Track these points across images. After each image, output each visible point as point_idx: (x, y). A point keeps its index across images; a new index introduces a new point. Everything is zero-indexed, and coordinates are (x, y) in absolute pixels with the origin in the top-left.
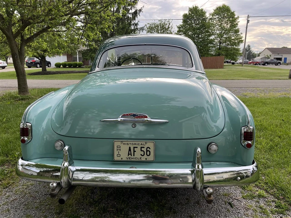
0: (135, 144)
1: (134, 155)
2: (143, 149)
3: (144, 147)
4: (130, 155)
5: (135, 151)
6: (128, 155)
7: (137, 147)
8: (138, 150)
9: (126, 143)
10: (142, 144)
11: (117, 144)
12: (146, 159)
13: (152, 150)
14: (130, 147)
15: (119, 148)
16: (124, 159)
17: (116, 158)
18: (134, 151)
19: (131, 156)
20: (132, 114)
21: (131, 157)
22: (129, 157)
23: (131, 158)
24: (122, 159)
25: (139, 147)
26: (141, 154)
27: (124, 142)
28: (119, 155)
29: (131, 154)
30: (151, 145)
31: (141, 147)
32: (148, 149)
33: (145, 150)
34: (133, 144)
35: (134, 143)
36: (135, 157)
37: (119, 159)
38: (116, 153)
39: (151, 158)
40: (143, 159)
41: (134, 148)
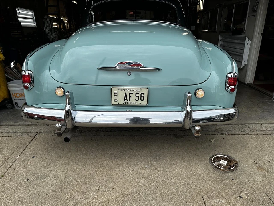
0: (131, 90)
1: (129, 101)
2: (137, 95)
3: (138, 93)
4: (126, 100)
5: (131, 97)
6: (124, 100)
7: (132, 93)
9: (123, 89)
10: (136, 90)
11: (114, 90)
12: (140, 103)
14: (126, 93)
15: (116, 94)
20: (127, 62)
21: (127, 102)
22: (125, 102)
25: (134, 93)
27: (120, 89)
28: (116, 100)
31: (136, 93)
32: (142, 95)
33: (139, 95)
34: (128, 90)
37: (116, 103)
38: (113, 98)
39: (145, 103)
40: (138, 103)
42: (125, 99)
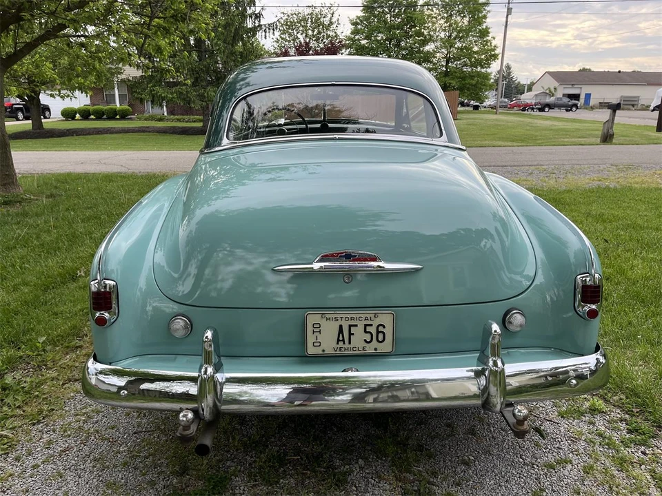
0: (352, 319)
1: (350, 343)
2: (369, 329)
3: (371, 325)
4: (341, 343)
5: (353, 334)
6: (338, 343)
7: (356, 326)
8: (358, 332)
9: (334, 316)
10: (366, 319)
11: (312, 319)
12: (376, 349)
13: (388, 331)
14: (341, 326)
15: (317, 328)
16: (329, 351)
17: (311, 350)
18: (351, 334)
19: (344, 343)
20: (343, 253)
21: (344, 346)
22: (339, 346)
23: (343, 350)
24: (323, 351)
25: (361, 325)
26: (365, 340)
27: (328, 316)
28: (317, 344)
29: (343, 340)
30: (386, 319)
31: (366, 326)
32: (381, 329)
33: (373, 330)
34: (347, 319)
35: (349, 316)
36: (352, 346)
37: (318, 351)
38: (311, 339)
39: (386, 347)
40: (370, 349)
41: (350, 326)
42: (338, 340)
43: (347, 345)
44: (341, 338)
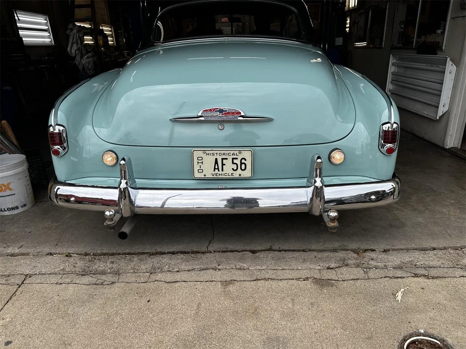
0: (224, 154)
2: (235, 161)
3: (237, 159)
5: (225, 164)
7: (227, 159)
8: (228, 163)
9: (212, 152)
11: (197, 154)
12: (240, 175)
13: (248, 163)
14: (216, 159)
15: (200, 160)
16: (209, 176)
17: (197, 175)
18: (223, 165)
19: (219, 171)
20: (217, 109)
22: (215, 172)
23: (218, 175)
24: (205, 175)
26: (233, 169)
27: (207, 152)
28: (201, 171)
29: (218, 169)
30: (247, 154)
31: (233, 159)
32: (243, 161)
33: (238, 162)
34: (220, 154)
35: (222, 152)
36: (224, 172)
37: (201, 176)
39: (247, 173)
40: (236, 175)
41: (222, 159)
42: (215, 169)
43: (221, 172)
44: (216, 167)
